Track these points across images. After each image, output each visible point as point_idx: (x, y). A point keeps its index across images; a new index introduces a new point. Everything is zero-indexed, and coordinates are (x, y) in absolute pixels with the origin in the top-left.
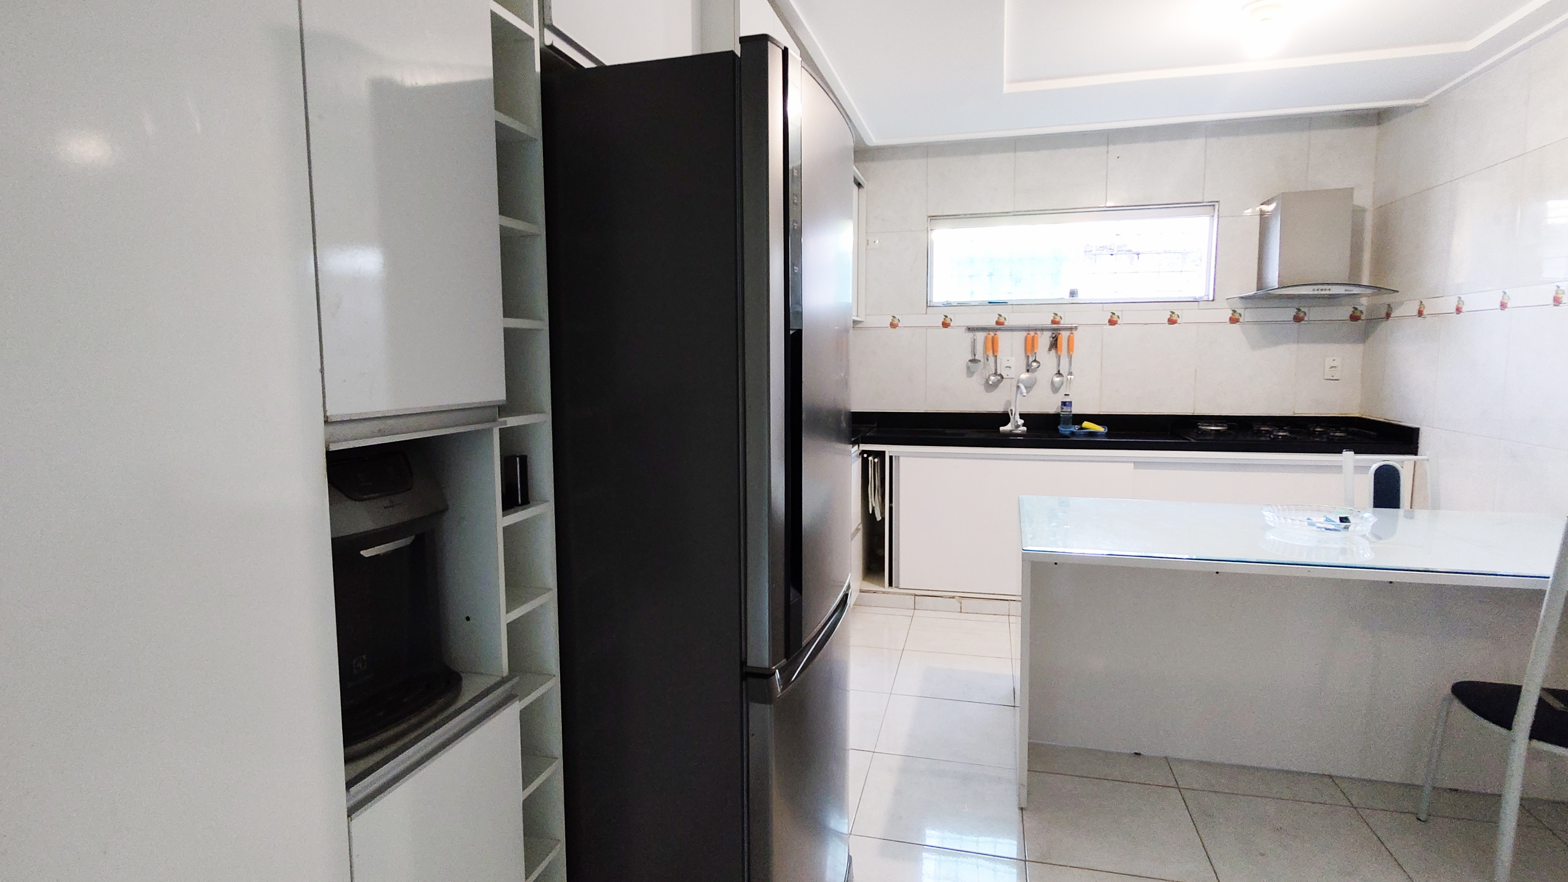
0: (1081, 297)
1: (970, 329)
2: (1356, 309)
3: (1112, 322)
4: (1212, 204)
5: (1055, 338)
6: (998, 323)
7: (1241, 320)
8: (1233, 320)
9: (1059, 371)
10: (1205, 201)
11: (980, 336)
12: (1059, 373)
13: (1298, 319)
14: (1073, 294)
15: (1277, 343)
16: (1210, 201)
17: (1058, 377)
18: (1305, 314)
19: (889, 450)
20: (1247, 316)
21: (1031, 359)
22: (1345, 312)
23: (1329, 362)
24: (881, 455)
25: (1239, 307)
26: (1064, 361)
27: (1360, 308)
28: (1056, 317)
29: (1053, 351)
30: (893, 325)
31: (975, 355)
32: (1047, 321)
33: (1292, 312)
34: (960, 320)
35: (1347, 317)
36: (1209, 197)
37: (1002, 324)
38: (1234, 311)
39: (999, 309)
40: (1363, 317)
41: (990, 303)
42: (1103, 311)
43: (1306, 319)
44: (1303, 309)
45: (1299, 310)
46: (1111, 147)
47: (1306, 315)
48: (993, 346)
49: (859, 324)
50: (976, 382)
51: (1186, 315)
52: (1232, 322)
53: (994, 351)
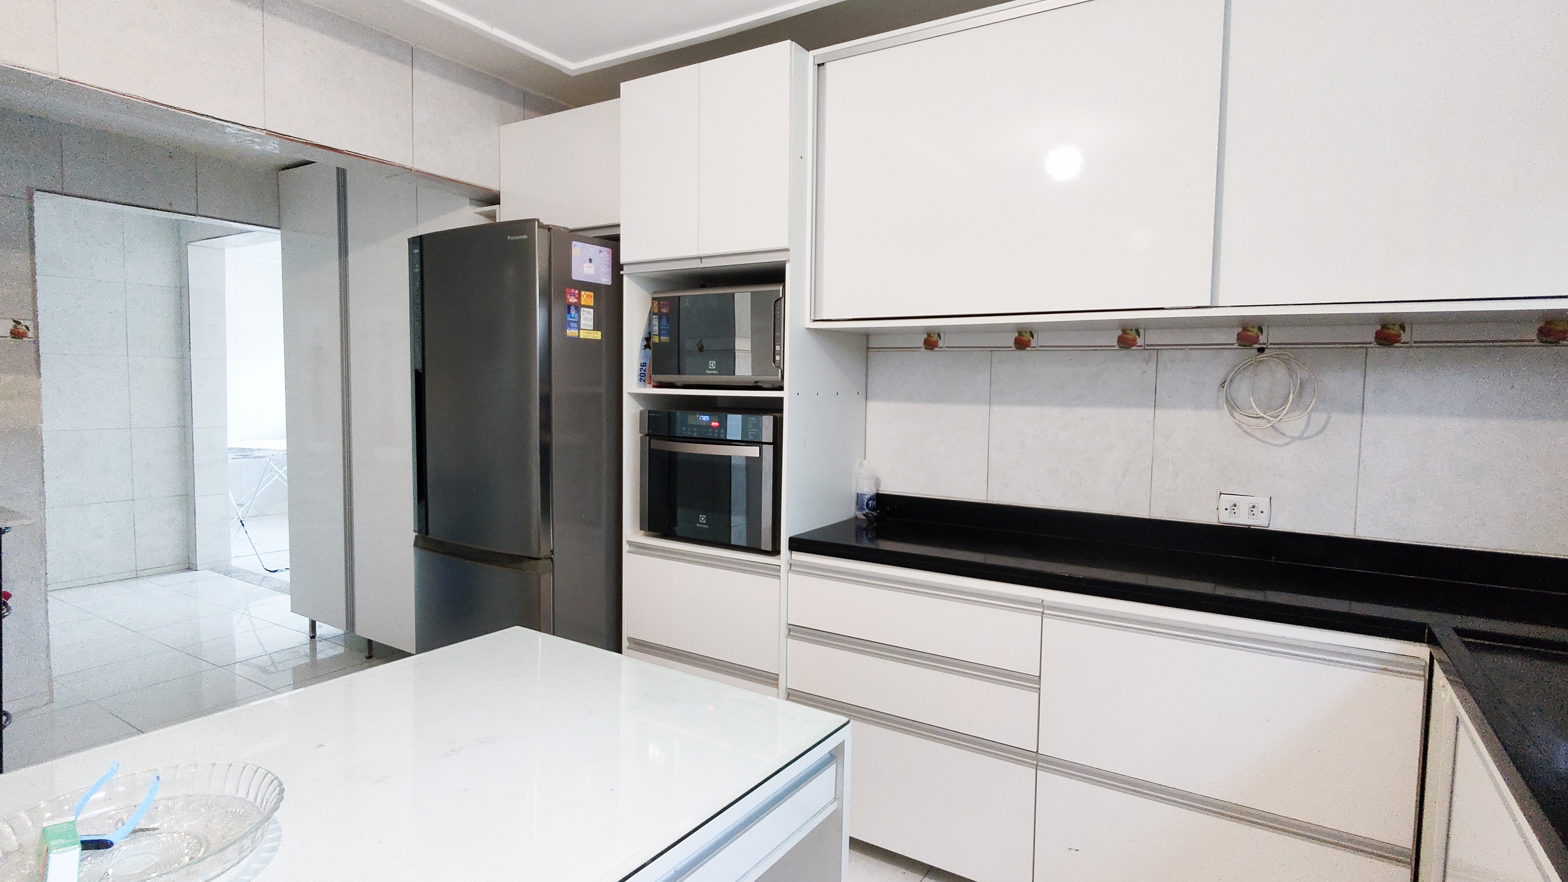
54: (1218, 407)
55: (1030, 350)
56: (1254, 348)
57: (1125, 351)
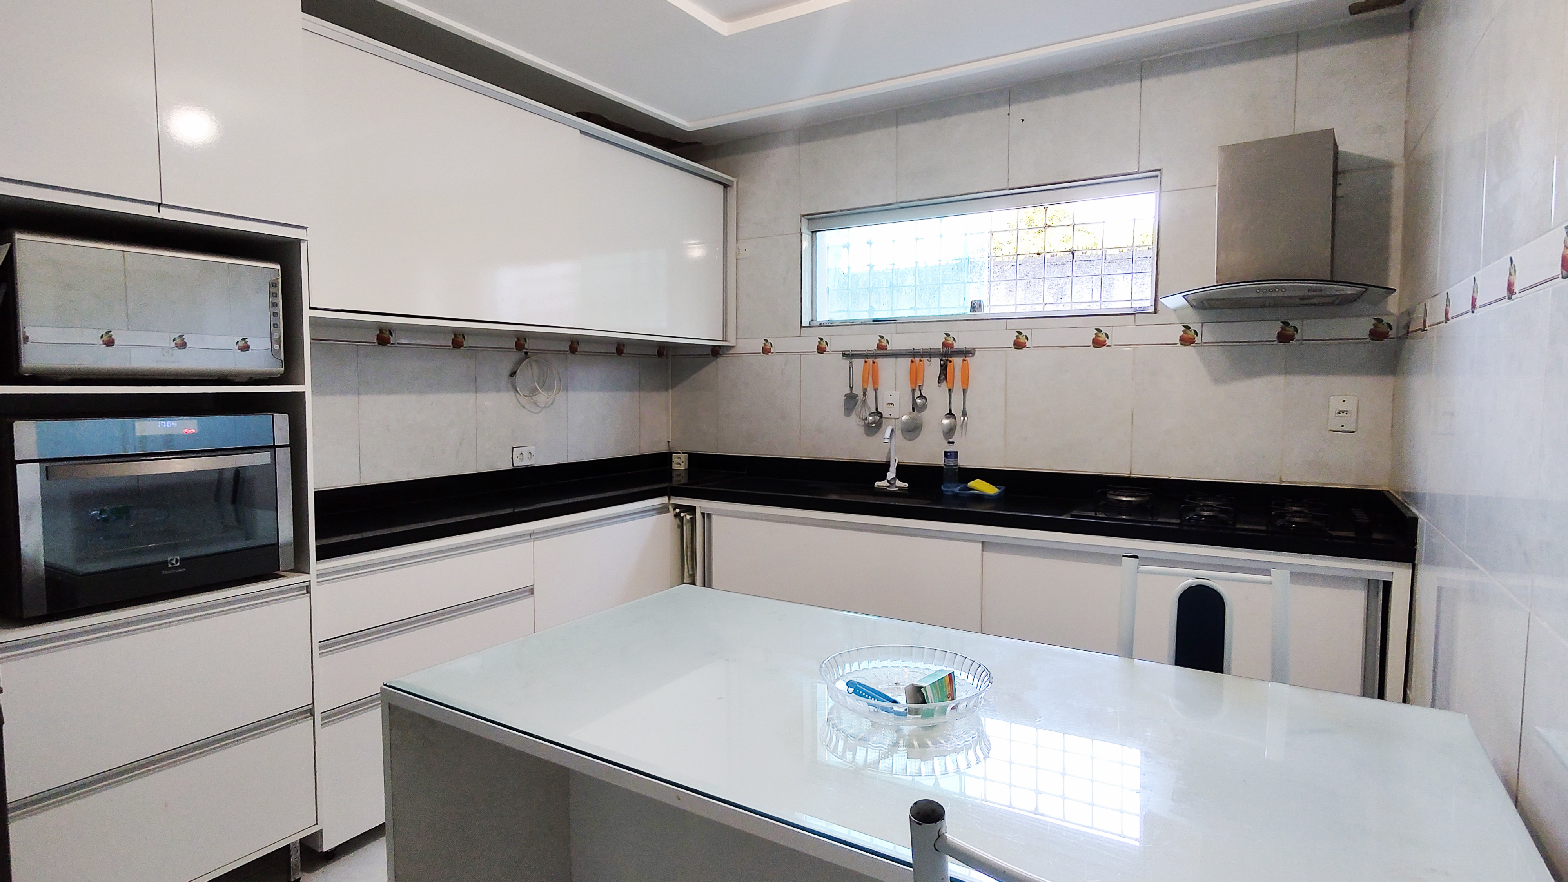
0: (986, 311)
1: (845, 355)
2: (1379, 321)
3: (1018, 345)
4: (1155, 174)
5: (945, 366)
6: (879, 347)
7: (1198, 339)
8: (1186, 341)
9: (950, 410)
10: (1141, 170)
11: (858, 363)
12: (950, 414)
13: (1284, 337)
14: (974, 307)
15: (1251, 374)
16: (1148, 169)
17: (947, 419)
18: (1296, 329)
19: (702, 505)
20: (1207, 334)
21: (917, 394)
22: (1363, 326)
23: (1336, 404)
24: (692, 510)
25: (1197, 322)
26: (957, 397)
27: (1386, 319)
28: (948, 338)
29: (944, 384)
30: (766, 351)
31: (851, 388)
32: (936, 343)
33: (1276, 327)
34: (839, 342)
35: (1365, 334)
36: (1146, 165)
37: (884, 348)
38: (1187, 328)
39: (881, 329)
40: (1392, 333)
41: (874, 321)
42: (1006, 329)
43: (1297, 337)
44: (1292, 323)
45: (1286, 324)
46: (1014, 108)
47: (1297, 332)
48: (873, 377)
49: (730, 349)
50: (854, 424)
51: (1118, 333)
52: (1183, 343)
53: (875, 382)
54: (508, 391)
55: (390, 346)
56: (523, 352)
57: (456, 350)
